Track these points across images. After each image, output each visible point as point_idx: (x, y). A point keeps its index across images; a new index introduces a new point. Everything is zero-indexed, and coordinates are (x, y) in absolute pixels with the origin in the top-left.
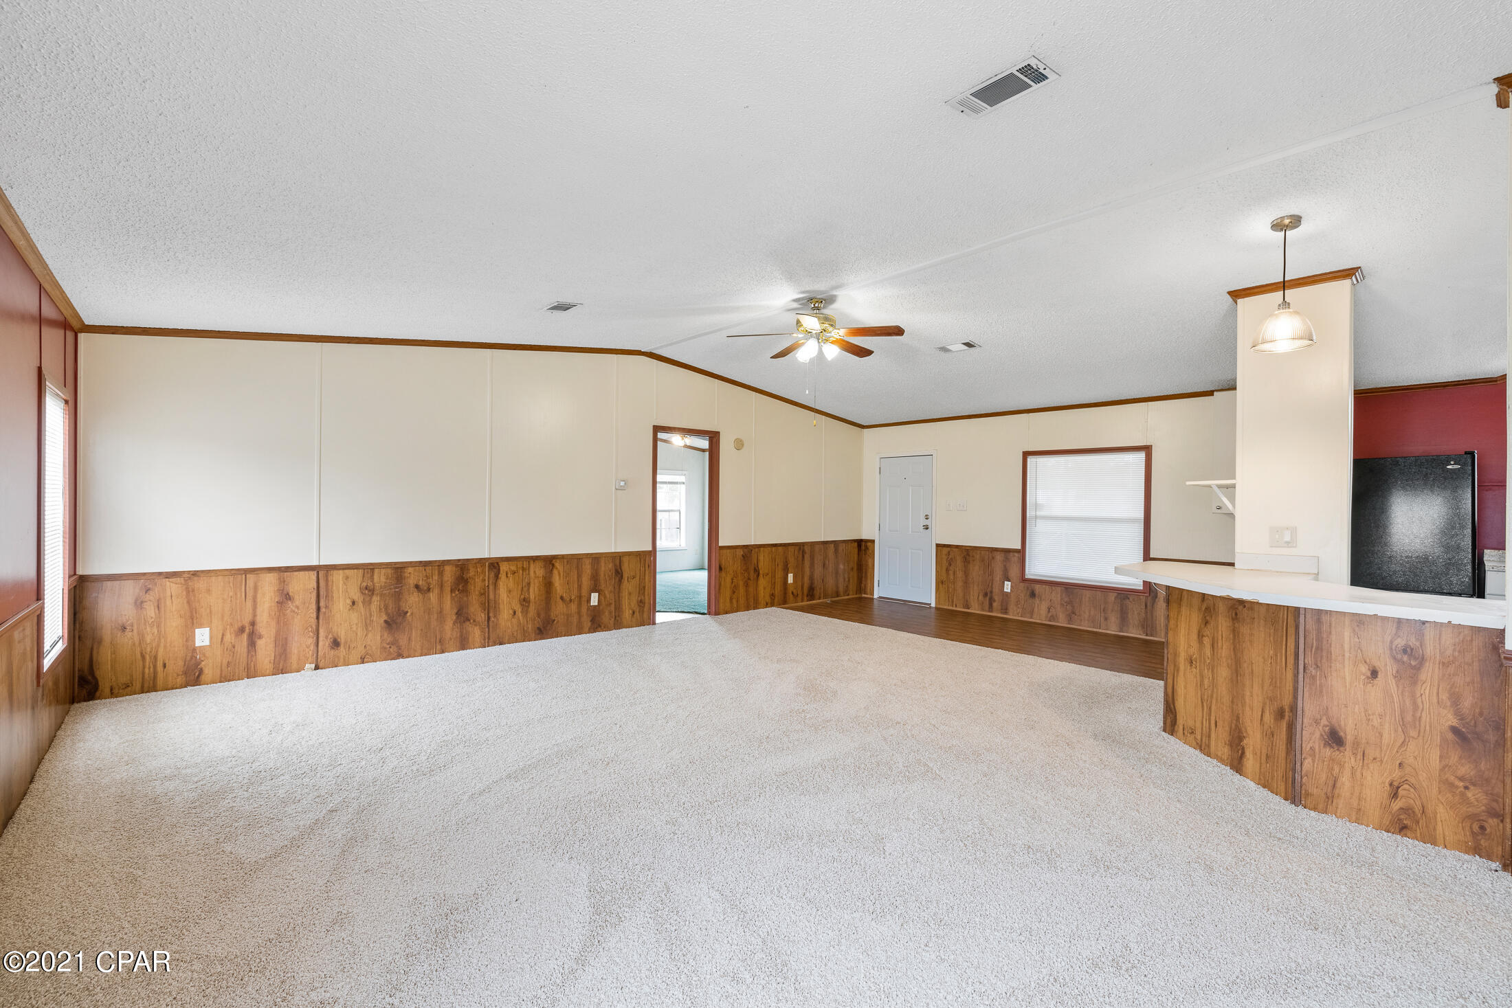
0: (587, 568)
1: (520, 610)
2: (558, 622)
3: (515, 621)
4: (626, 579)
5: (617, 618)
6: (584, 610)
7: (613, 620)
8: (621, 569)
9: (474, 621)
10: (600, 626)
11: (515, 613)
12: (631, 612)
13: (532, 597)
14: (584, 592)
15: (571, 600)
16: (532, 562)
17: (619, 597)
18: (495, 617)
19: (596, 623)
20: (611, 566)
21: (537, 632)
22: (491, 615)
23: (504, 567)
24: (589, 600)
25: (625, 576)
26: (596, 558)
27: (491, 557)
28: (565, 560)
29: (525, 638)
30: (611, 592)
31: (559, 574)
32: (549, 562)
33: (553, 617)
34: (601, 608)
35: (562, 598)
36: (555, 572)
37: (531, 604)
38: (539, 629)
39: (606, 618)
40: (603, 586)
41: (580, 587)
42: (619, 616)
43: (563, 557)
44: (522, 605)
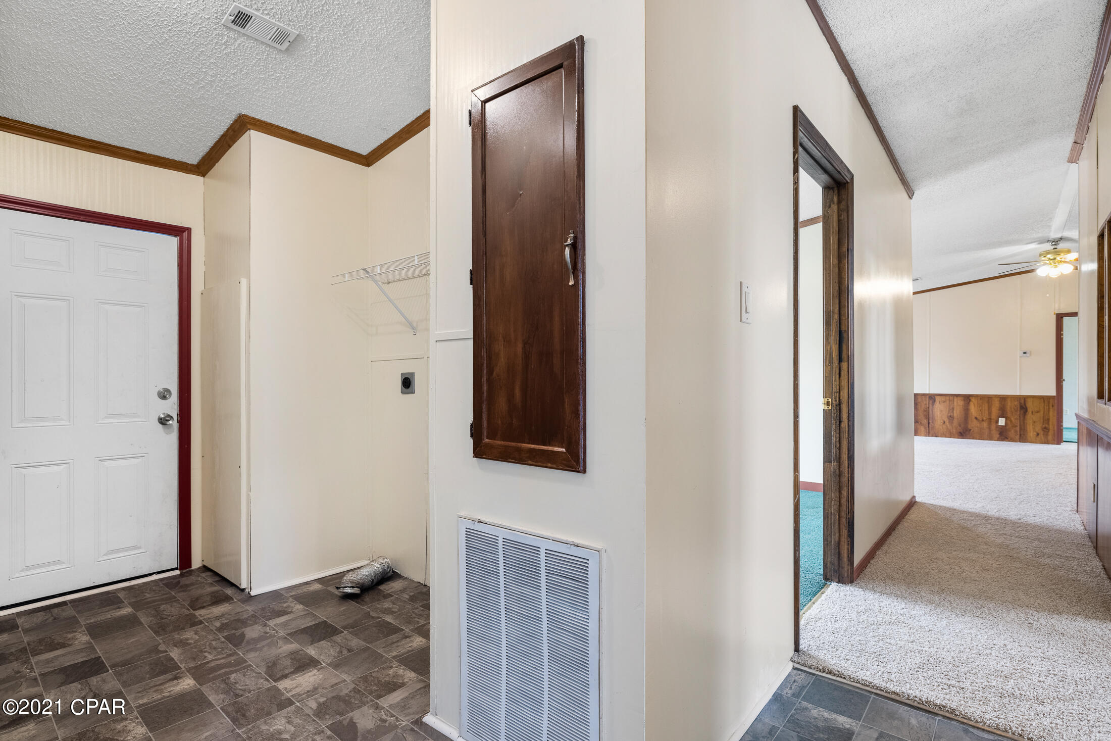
0: (996, 404)
1: (948, 421)
2: (973, 431)
3: (944, 426)
4: (1031, 412)
5: (1022, 436)
6: (993, 426)
7: (1018, 436)
8: (1026, 406)
9: (921, 423)
10: (1007, 439)
11: (944, 422)
12: (1035, 433)
13: (955, 415)
14: (994, 416)
15: (983, 420)
16: (955, 397)
17: (1024, 423)
18: (933, 422)
19: (1003, 435)
20: (1016, 403)
21: (960, 434)
22: (930, 421)
23: (938, 399)
24: (997, 422)
25: (1030, 410)
26: (1003, 399)
27: (931, 393)
28: (979, 398)
29: (951, 435)
30: (1016, 419)
31: (974, 404)
32: (967, 398)
33: (969, 427)
34: (1008, 427)
35: (976, 418)
36: (971, 404)
37: (955, 419)
38: (960, 433)
39: (1012, 434)
40: (1009, 415)
41: (990, 413)
42: (1024, 435)
43: (977, 396)
44: (949, 419)
